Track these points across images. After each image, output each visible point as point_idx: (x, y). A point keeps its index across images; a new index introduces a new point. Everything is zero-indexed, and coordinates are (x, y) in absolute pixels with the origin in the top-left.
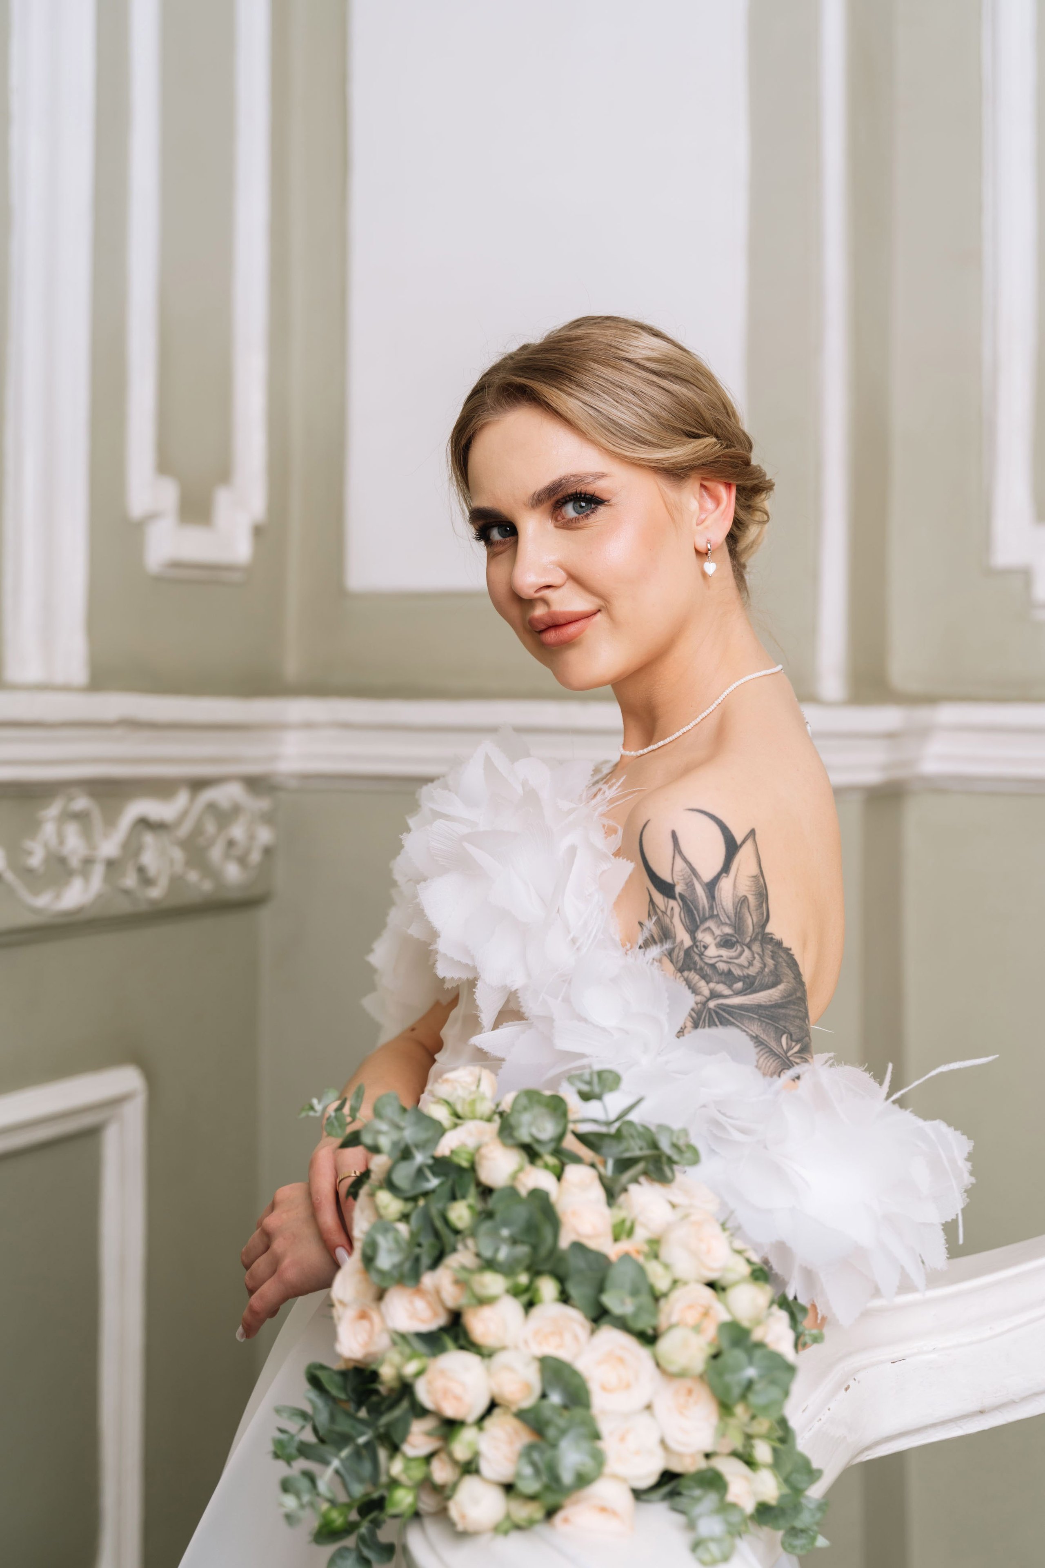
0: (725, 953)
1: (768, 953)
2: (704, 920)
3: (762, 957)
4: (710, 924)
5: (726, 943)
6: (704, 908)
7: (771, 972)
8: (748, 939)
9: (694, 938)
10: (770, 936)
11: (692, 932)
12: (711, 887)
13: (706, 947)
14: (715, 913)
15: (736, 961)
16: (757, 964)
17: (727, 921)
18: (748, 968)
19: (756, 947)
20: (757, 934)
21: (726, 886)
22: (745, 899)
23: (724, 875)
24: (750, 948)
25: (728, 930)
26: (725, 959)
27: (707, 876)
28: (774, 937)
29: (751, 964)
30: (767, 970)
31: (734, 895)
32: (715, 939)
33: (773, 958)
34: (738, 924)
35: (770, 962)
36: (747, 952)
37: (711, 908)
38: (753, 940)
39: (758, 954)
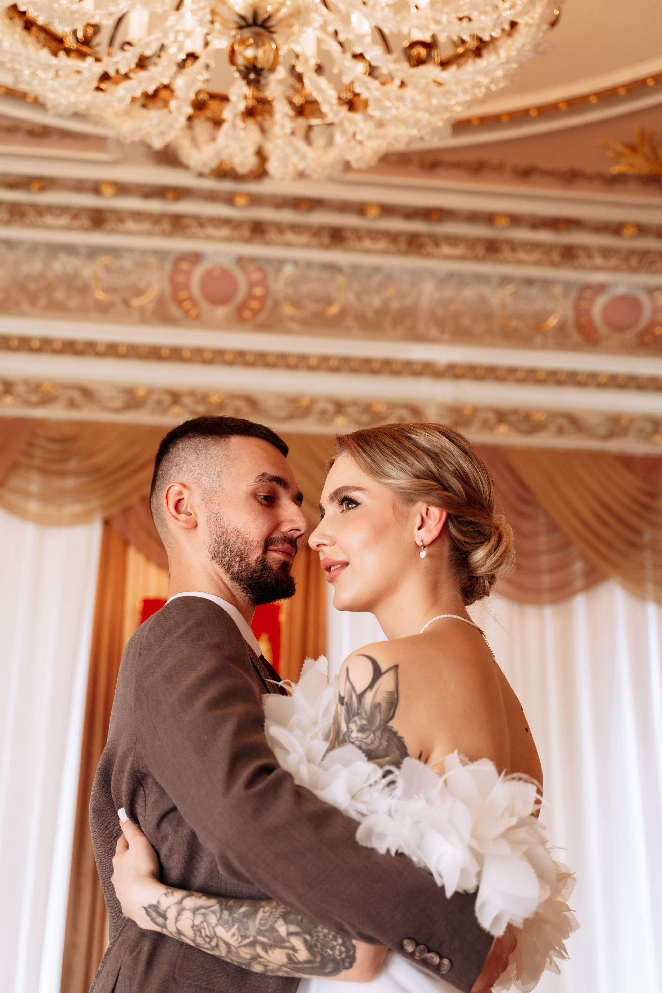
0: (360, 735)
1: (385, 737)
2: (354, 716)
3: (380, 740)
4: (356, 718)
5: (362, 730)
6: (355, 709)
7: (383, 749)
8: (374, 728)
9: (348, 727)
10: (389, 728)
11: (347, 723)
12: (360, 697)
13: (352, 732)
14: (360, 711)
15: (365, 741)
16: (376, 743)
17: (365, 717)
18: (370, 745)
19: (378, 734)
20: (381, 726)
21: (369, 696)
22: (379, 704)
23: (369, 689)
24: (374, 733)
25: (364, 722)
26: (359, 739)
27: (359, 690)
28: (392, 729)
29: (372, 743)
30: (381, 747)
31: (373, 702)
32: (357, 726)
33: (387, 741)
34: (371, 719)
35: (385, 743)
36: (372, 736)
37: (358, 708)
38: (378, 729)
39: (379, 738)
